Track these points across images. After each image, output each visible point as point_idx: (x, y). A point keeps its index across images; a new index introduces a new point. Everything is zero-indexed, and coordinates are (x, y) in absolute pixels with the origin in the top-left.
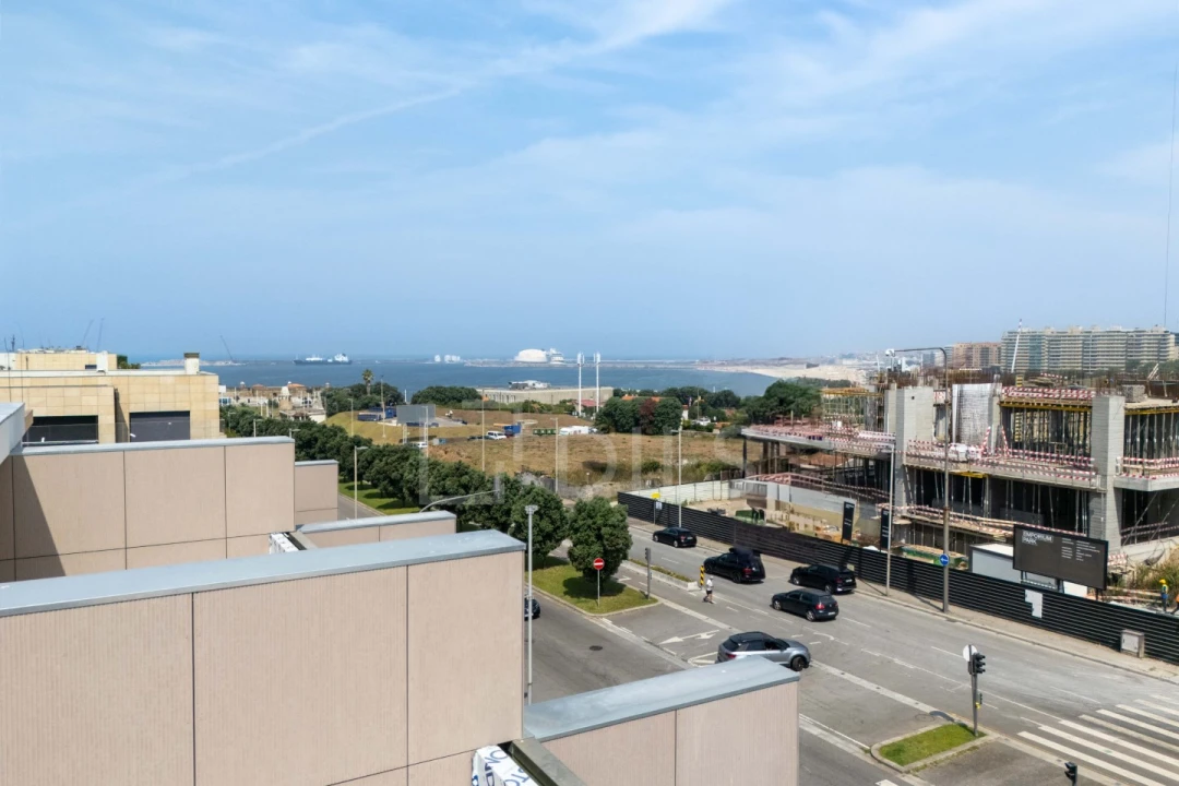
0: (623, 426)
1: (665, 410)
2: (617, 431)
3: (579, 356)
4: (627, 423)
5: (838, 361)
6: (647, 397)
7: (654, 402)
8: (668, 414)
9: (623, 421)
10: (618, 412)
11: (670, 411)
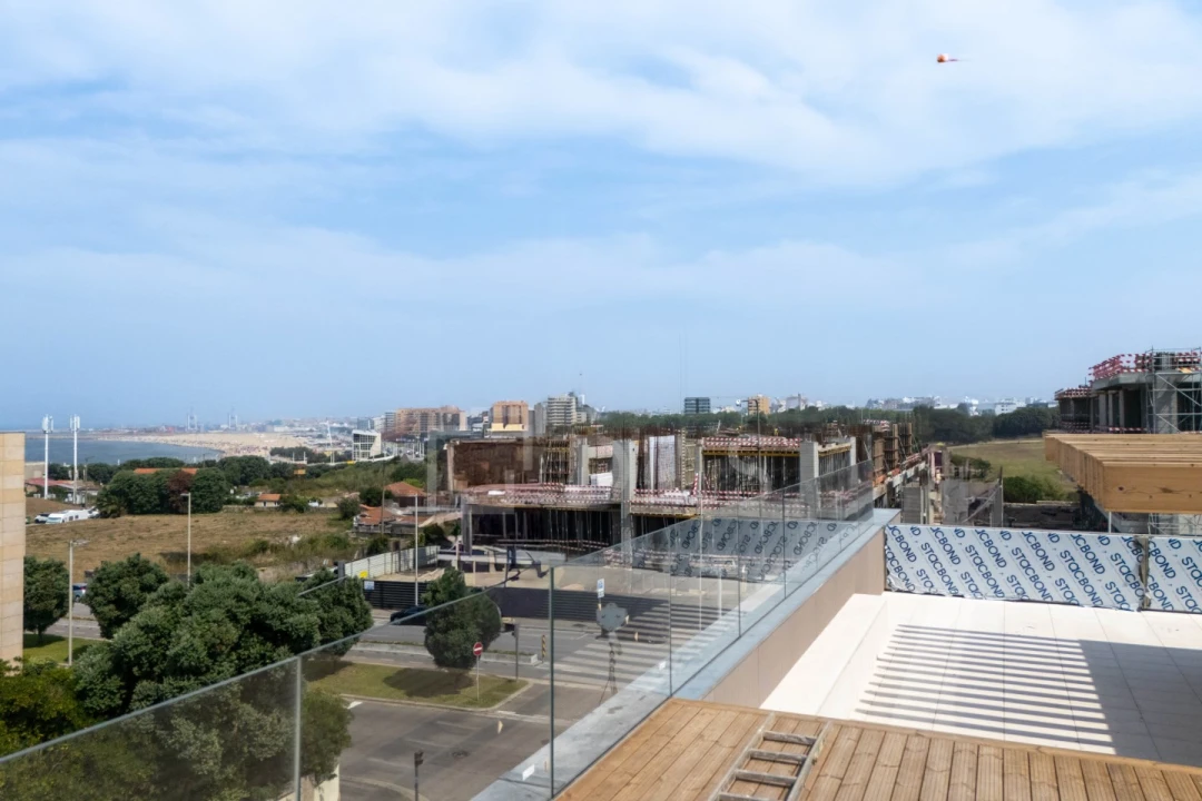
0: (141, 506)
1: (205, 483)
2: (132, 512)
3: (46, 420)
4: (149, 502)
5: (269, 428)
6: (177, 469)
7: (189, 475)
8: (209, 486)
9: (142, 500)
10: (135, 488)
11: (212, 483)
